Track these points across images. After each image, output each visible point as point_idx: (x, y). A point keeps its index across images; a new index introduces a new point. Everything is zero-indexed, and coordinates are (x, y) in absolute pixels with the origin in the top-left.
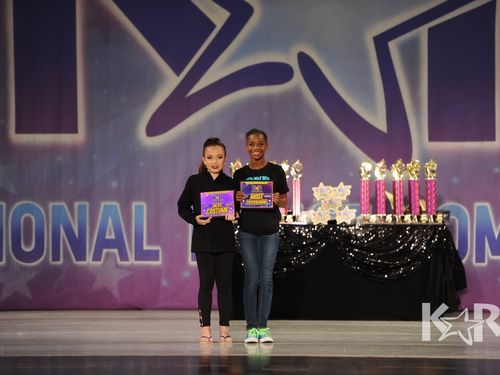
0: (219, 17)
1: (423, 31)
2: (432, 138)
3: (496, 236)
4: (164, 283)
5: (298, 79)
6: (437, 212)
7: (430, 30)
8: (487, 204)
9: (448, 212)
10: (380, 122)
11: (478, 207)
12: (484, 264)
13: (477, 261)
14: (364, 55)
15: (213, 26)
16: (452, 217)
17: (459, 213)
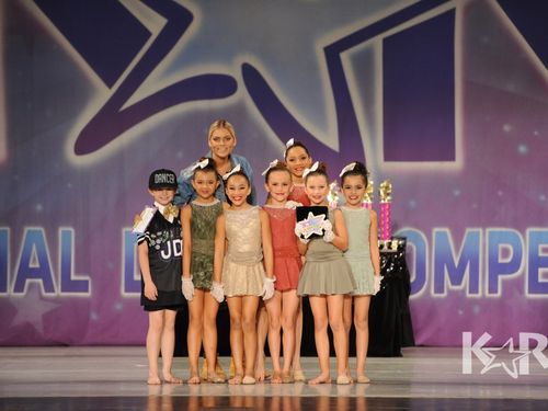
0: (155, 23)
1: (377, 42)
2: (388, 158)
3: (456, 264)
4: (94, 316)
5: (242, 93)
6: (392, 239)
7: (386, 41)
8: (447, 230)
9: (404, 239)
10: (331, 140)
11: (437, 233)
12: (444, 295)
13: (436, 292)
14: (314, 68)
15: (148, 34)
16: (408, 244)
17: (417, 240)
